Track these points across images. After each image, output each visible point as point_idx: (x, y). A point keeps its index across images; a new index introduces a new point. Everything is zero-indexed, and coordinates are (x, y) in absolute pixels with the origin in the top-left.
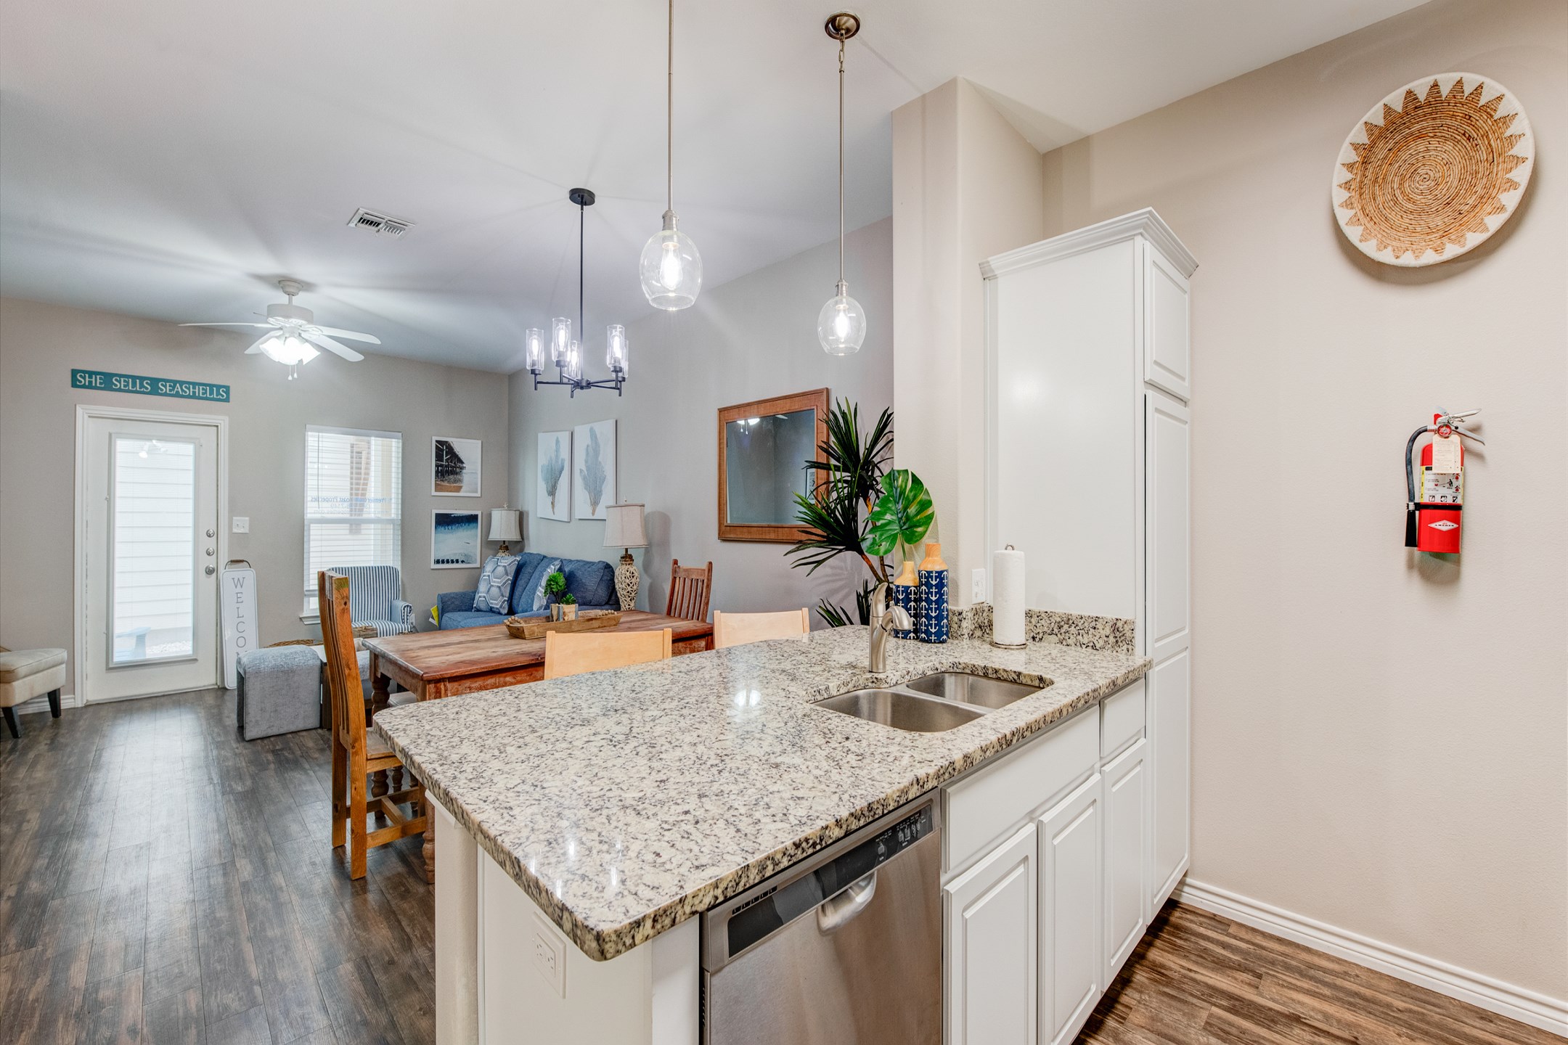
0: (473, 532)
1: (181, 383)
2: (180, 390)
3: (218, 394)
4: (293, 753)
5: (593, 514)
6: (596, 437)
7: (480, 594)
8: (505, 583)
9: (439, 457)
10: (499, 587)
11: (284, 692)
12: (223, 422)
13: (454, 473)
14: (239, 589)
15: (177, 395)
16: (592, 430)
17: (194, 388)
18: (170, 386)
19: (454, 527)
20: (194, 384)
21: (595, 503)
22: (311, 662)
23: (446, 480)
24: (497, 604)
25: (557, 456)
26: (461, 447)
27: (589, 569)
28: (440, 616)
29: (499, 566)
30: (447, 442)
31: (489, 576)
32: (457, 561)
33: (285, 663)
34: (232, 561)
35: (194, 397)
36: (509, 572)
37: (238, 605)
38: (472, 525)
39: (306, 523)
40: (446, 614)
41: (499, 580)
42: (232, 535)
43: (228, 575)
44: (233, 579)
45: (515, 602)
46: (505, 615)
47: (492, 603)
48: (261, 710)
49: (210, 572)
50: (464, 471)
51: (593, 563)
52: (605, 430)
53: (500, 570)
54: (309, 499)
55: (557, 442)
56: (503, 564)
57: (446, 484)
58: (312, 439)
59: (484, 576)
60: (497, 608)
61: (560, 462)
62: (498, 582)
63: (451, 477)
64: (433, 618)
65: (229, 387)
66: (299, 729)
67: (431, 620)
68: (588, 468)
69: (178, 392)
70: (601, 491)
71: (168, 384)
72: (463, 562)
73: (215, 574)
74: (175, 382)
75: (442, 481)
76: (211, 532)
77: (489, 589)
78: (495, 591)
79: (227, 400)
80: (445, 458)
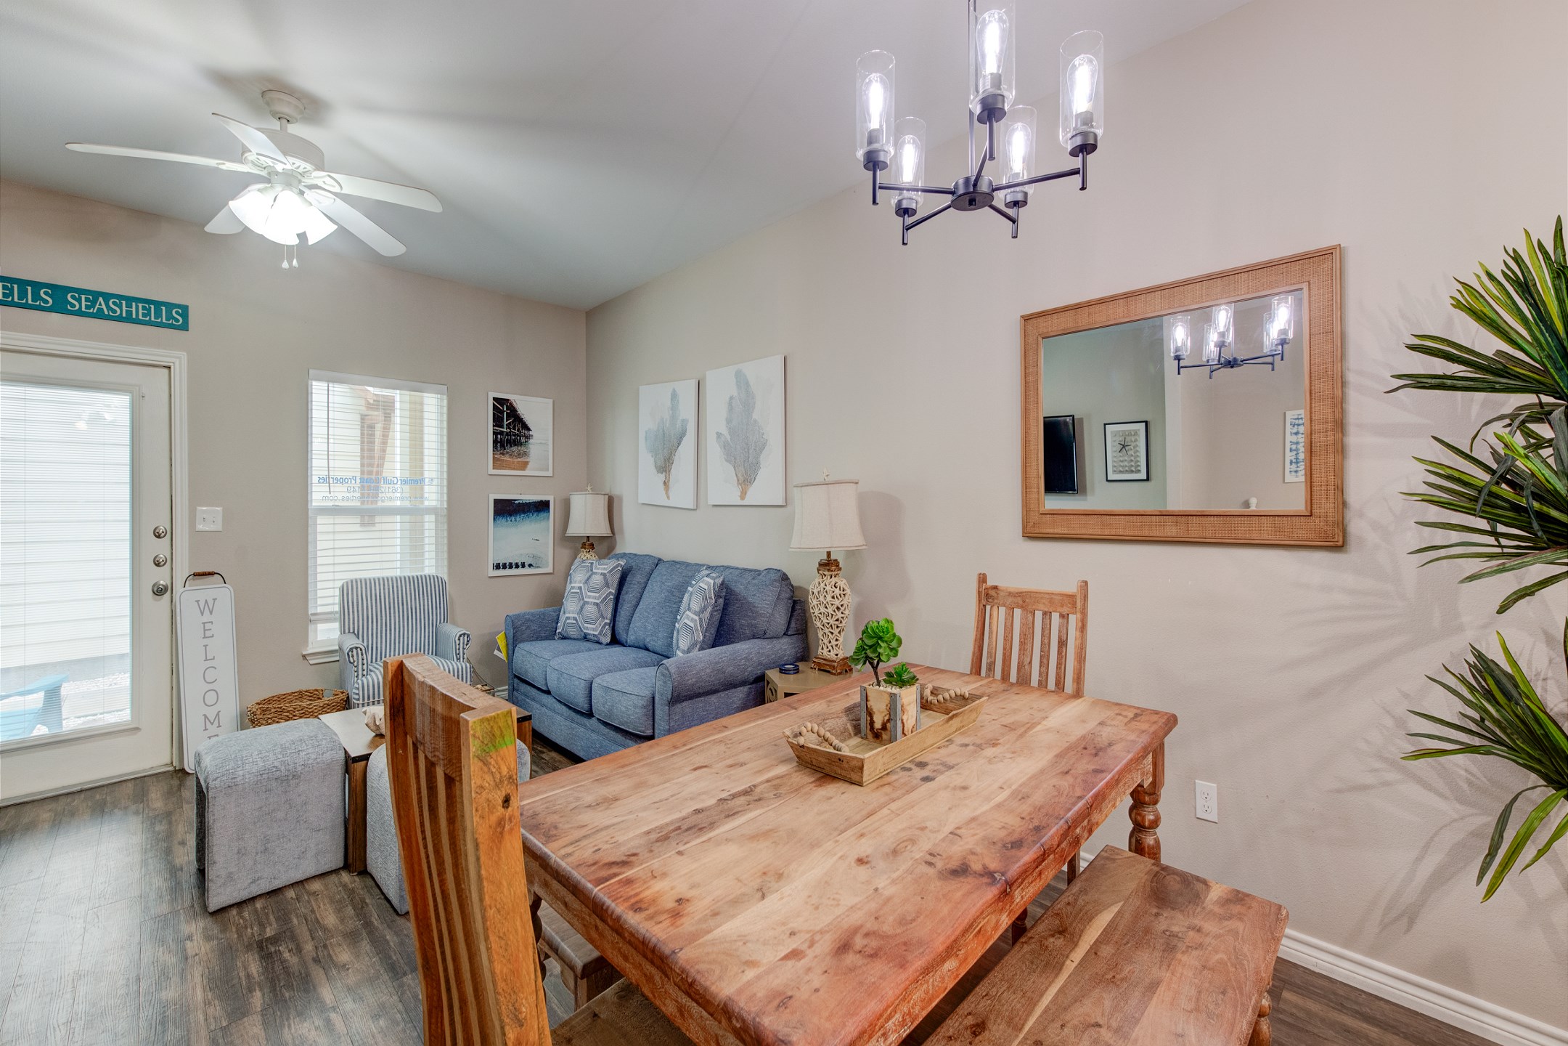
0: (543, 524)
1: (107, 296)
2: (104, 307)
3: (169, 316)
4: (299, 949)
5: (742, 498)
6: (747, 384)
7: (567, 615)
8: (605, 599)
9: (497, 421)
10: (597, 605)
11: (280, 815)
12: (179, 361)
13: (517, 443)
14: (207, 617)
15: (100, 315)
16: (739, 376)
17: (129, 306)
18: (87, 300)
19: (518, 518)
20: (130, 300)
21: (746, 480)
22: (327, 756)
23: (507, 453)
24: (594, 629)
25: (673, 417)
26: (529, 408)
27: (756, 581)
28: (511, 647)
29: (595, 573)
30: (508, 400)
31: (580, 588)
32: (523, 565)
33: (282, 762)
34: (196, 575)
35: (128, 319)
36: (610, 582)
37: (206, 641)
38: (542, 515)
39: (310, 514)
40: (521, 645)
41: (597, 595)
42: (193, 532)
43: (189, 597)
44: (198, 601)
45: (621, 625)
46: (607, 644)
47: (587, 628)
48: (238, 853)
49: (159, 591)
50: (531, 441)
51: (757, 573)
52: (765, 373)
53: (597, 579)
54: (315, 479)
55: (674, 396)
56: (600, 571)
57: (507, 458)
58: (318, 390)
59: (573, 588)
60: (594, 635)
61: (679, 424)
62: (595, 598)
63: (514, 448)
64: (499, 649)
65: (187, 307)
66: (308, 875)
67: (496, 652)
68: (732, 432)
69: (100, 310)
70: (758, 463)
71: (83, 297)
72: (530, 565)
73: (168, 595)
74: (96, 295)
75: (503, 454)
76: (162, 529)
77: (582, 608)
78: (590, 610)
79: (184, 327)
80: (505, 423)
